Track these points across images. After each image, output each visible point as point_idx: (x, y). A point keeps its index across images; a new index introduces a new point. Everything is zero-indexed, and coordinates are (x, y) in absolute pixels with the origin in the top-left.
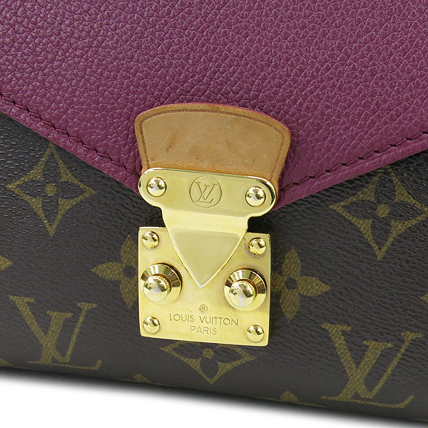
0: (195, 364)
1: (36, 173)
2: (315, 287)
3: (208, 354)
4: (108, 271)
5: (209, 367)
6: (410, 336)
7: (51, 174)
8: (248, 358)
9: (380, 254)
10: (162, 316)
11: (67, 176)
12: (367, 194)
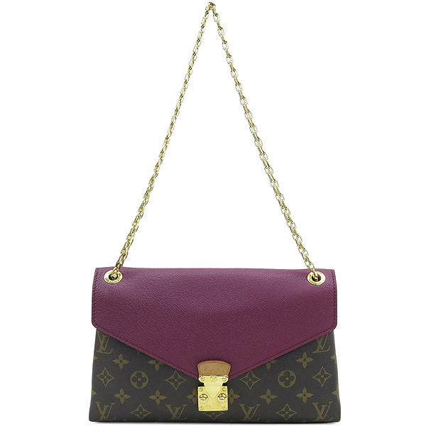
0: (210, 416)
1: (172, 377)
2: (237, 396)
3: (213, 413)
4: (190, 397)
5: (214, 416)
6: (258, 405)
7: (176, 377)
8: (223, 413)
9: (250, 389)
10: (204, 405)
11: (180, 377)
12: (247, 376)
